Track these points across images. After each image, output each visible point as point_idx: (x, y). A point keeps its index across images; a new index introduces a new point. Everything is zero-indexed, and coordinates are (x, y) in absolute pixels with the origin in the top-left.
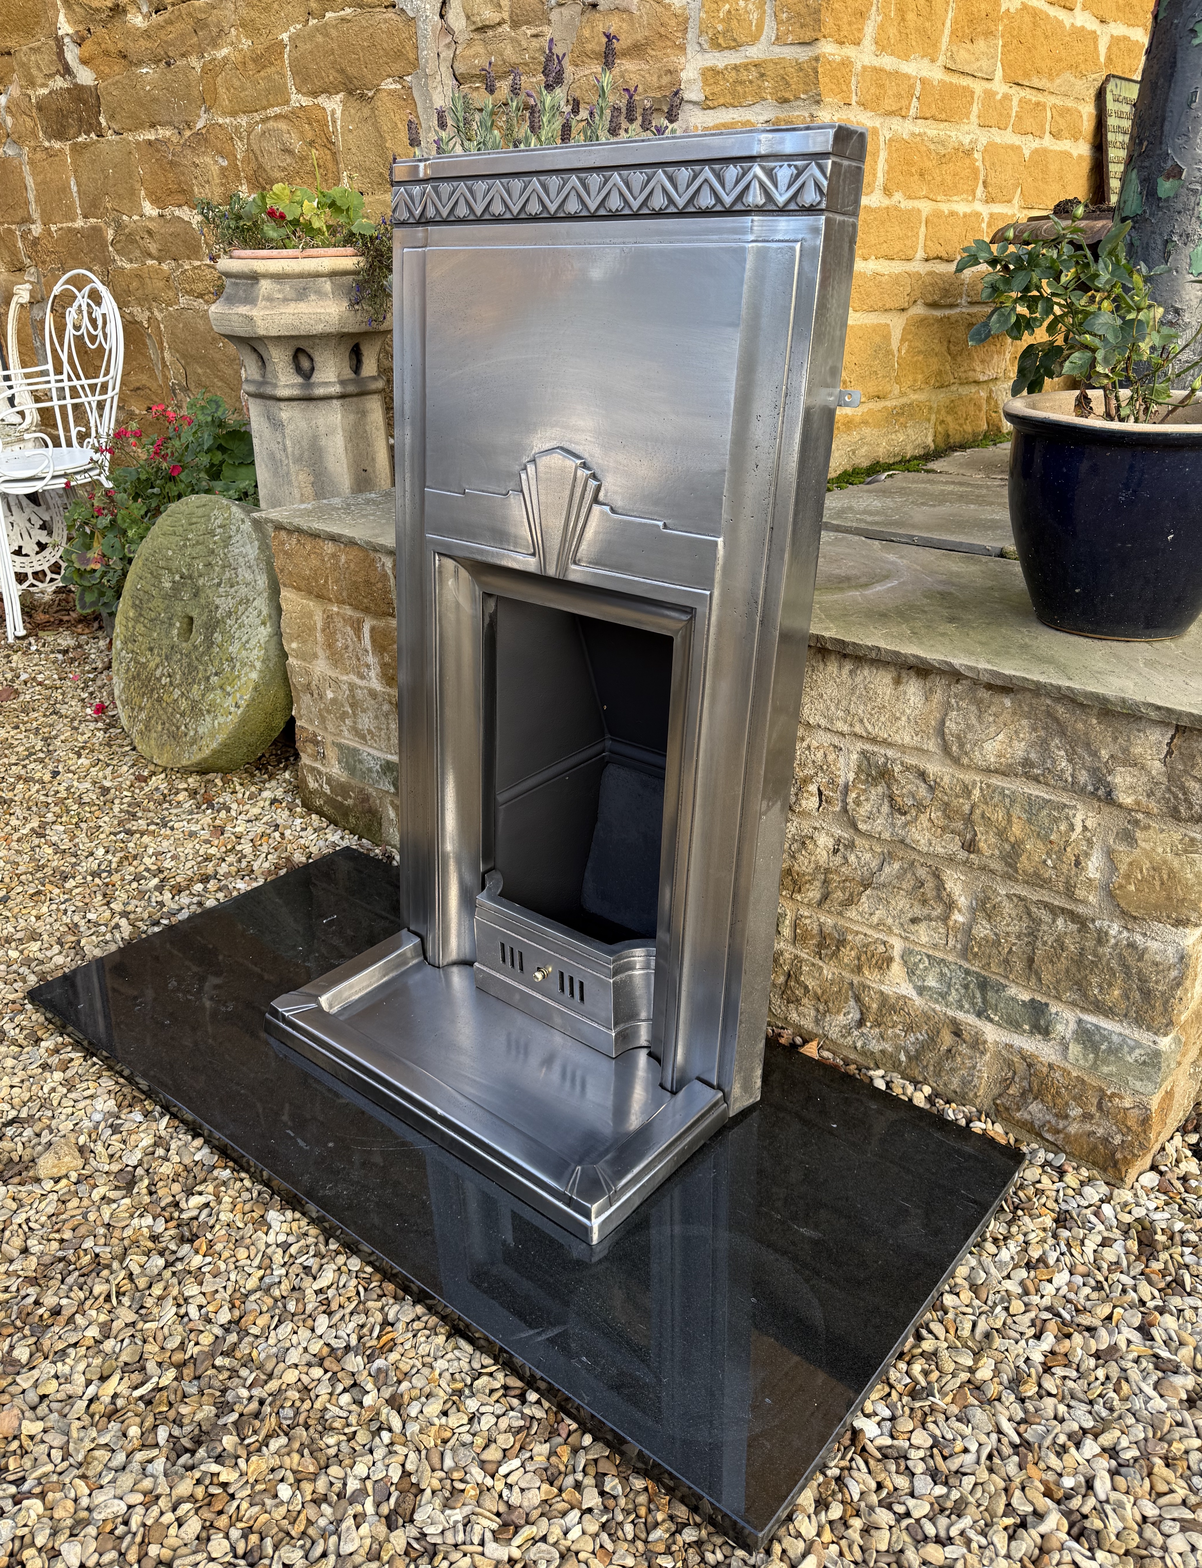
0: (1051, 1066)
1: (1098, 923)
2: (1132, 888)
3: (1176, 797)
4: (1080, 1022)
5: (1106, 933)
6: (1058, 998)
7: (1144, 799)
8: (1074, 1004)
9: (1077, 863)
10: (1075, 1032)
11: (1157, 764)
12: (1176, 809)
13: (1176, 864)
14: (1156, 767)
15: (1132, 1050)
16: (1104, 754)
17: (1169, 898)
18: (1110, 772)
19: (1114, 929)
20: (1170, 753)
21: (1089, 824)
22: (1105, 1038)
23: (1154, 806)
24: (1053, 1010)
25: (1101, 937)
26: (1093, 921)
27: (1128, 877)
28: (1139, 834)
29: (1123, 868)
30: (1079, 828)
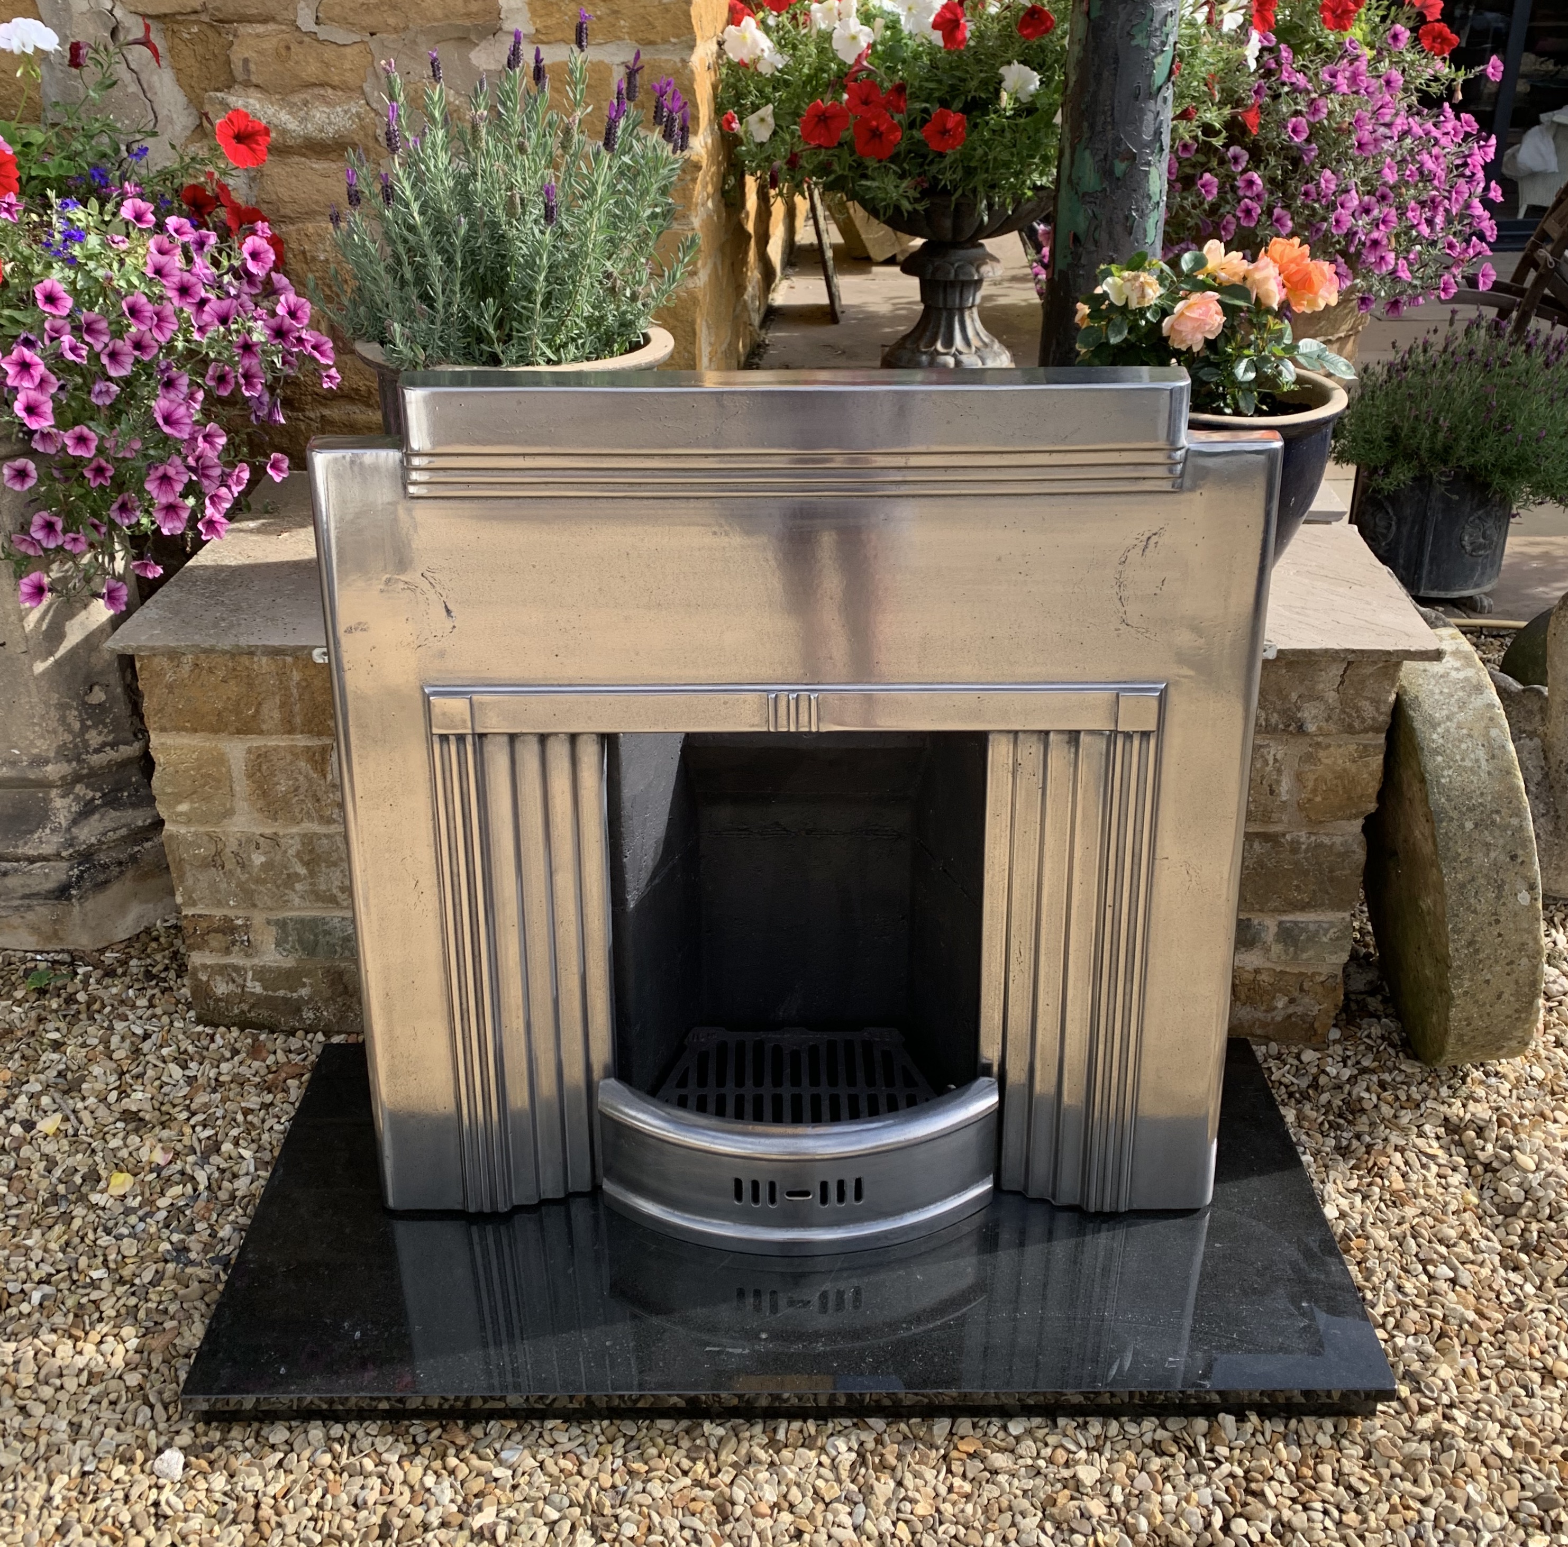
0: (1257, 971)
1: (1288, 837)
2: (1318, 799)
3: (1350, 716)
4: (1281, 923)
5: (1299, 843)
6: (1261, 911)
7: (1324, 724)
8: (1276, 910)
9: (1272, 792)
10: (1277, 934)
11: (1333, 694)
12: (1350, 726)
13: (1353, 768)
14: (1332, 697)
15: (1326, 931)
16: (1294, 696)
17: (1350, 798)
18: (1299, 709)
19: (1303, 836)
20: (1342, 683)
21: (1279, 757)
22: (1303, 930)
23: (1333, 728)
24: (1256, 922)
25: (1295, 847)
26: (1284, 835)
27: (1314, 791)
28: (1322, 754)
29: (1310, 784)
30: (1271, 762)
